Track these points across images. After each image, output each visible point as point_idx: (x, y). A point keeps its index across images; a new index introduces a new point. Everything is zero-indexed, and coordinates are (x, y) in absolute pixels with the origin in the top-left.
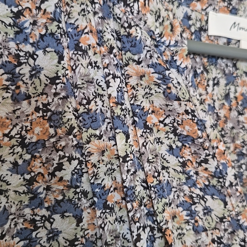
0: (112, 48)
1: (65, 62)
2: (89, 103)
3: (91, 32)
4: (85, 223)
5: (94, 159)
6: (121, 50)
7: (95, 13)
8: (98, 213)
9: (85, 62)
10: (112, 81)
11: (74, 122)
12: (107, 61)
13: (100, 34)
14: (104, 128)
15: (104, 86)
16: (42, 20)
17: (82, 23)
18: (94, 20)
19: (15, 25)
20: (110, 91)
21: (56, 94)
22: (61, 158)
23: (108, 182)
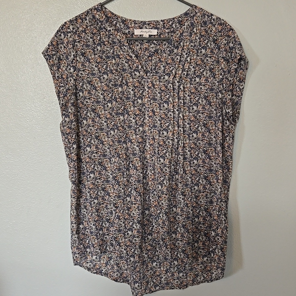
0: (111, 44)
1: (102, 48)
2: (107, 54)
3: (106, 41)
4: (109, 76)
5: (109, 64)
6: (113, 43)
7: (107, 38)
8: (111, 74)
9: (106, 47)
10: (111, 50)
11: (105, 58)
12: (110, 46)
13: (108, 41)
14: (110, 59)
15: (110, 51)
16: (97, 41)
17: (105, 40)
18: (107, 39)
19: (93, 42)
20: (111, 52)
21: (101, 53)
22: (103, 64)
23: (112, 69)
